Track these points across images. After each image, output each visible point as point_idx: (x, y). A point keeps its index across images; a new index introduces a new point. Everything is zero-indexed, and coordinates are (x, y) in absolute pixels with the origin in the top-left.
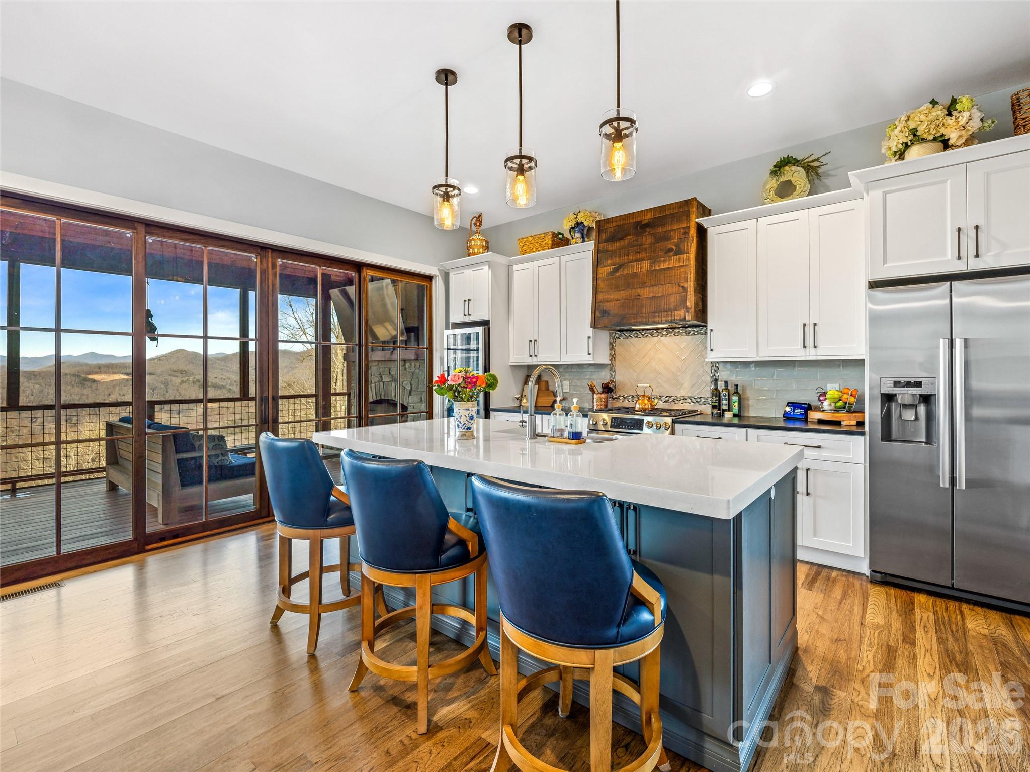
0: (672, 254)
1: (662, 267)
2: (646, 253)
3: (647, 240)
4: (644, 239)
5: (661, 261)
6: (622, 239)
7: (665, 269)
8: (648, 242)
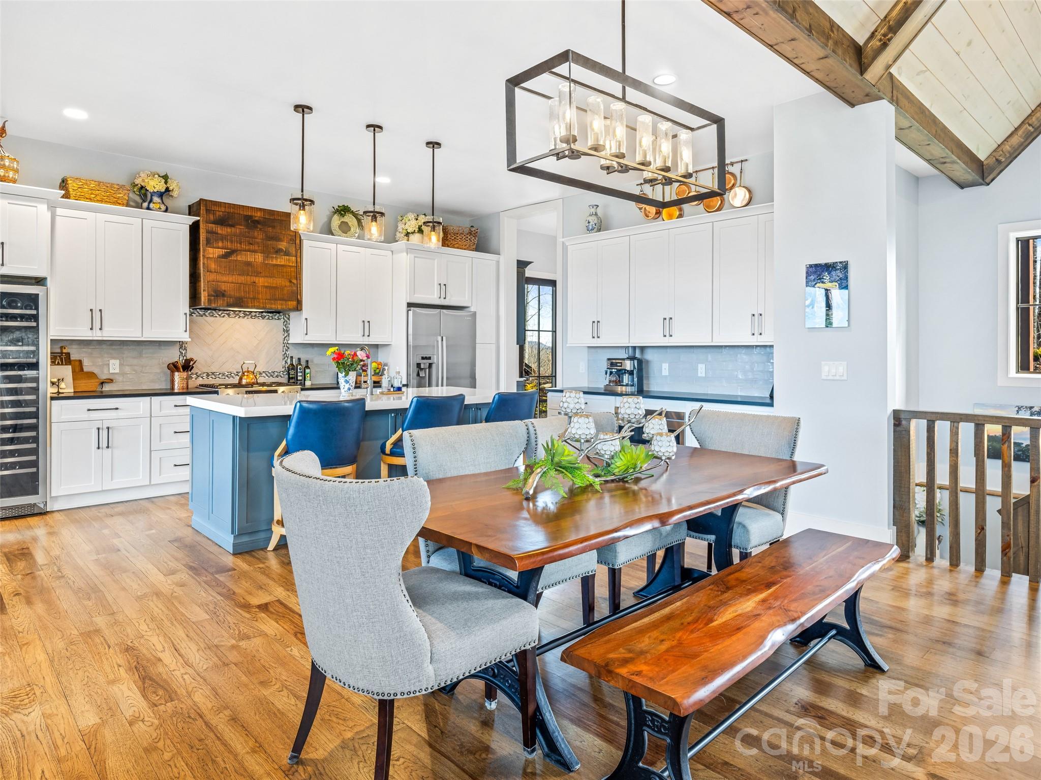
0: (282, 254)
1: (274, 262)
2: (259, 247)
3: (259, 235)
4: (256, 234)
5: (273, 257)
6: (232, 226)
7: (277, 265)
8: (259, 238)
